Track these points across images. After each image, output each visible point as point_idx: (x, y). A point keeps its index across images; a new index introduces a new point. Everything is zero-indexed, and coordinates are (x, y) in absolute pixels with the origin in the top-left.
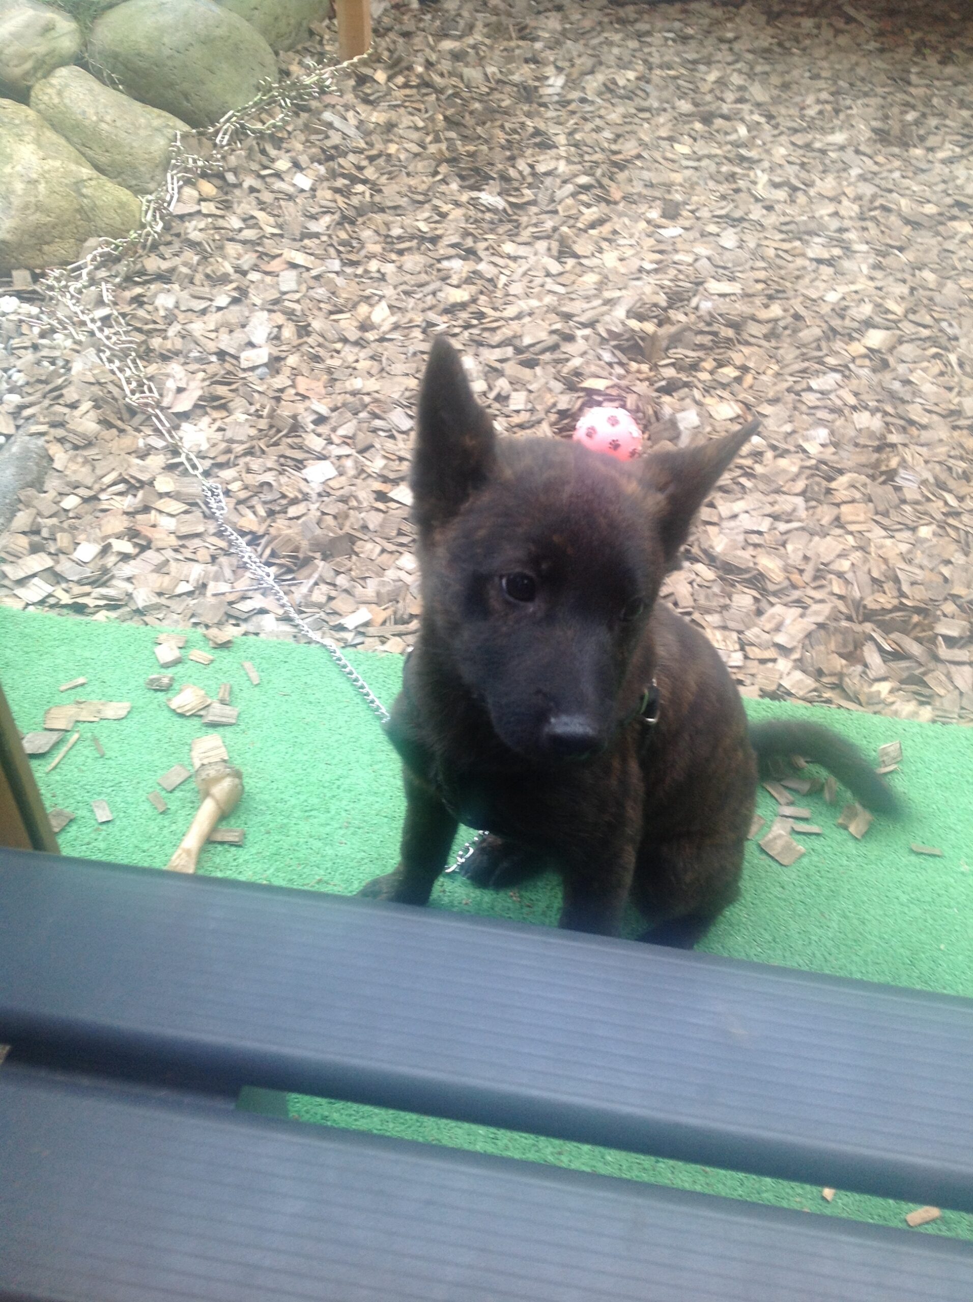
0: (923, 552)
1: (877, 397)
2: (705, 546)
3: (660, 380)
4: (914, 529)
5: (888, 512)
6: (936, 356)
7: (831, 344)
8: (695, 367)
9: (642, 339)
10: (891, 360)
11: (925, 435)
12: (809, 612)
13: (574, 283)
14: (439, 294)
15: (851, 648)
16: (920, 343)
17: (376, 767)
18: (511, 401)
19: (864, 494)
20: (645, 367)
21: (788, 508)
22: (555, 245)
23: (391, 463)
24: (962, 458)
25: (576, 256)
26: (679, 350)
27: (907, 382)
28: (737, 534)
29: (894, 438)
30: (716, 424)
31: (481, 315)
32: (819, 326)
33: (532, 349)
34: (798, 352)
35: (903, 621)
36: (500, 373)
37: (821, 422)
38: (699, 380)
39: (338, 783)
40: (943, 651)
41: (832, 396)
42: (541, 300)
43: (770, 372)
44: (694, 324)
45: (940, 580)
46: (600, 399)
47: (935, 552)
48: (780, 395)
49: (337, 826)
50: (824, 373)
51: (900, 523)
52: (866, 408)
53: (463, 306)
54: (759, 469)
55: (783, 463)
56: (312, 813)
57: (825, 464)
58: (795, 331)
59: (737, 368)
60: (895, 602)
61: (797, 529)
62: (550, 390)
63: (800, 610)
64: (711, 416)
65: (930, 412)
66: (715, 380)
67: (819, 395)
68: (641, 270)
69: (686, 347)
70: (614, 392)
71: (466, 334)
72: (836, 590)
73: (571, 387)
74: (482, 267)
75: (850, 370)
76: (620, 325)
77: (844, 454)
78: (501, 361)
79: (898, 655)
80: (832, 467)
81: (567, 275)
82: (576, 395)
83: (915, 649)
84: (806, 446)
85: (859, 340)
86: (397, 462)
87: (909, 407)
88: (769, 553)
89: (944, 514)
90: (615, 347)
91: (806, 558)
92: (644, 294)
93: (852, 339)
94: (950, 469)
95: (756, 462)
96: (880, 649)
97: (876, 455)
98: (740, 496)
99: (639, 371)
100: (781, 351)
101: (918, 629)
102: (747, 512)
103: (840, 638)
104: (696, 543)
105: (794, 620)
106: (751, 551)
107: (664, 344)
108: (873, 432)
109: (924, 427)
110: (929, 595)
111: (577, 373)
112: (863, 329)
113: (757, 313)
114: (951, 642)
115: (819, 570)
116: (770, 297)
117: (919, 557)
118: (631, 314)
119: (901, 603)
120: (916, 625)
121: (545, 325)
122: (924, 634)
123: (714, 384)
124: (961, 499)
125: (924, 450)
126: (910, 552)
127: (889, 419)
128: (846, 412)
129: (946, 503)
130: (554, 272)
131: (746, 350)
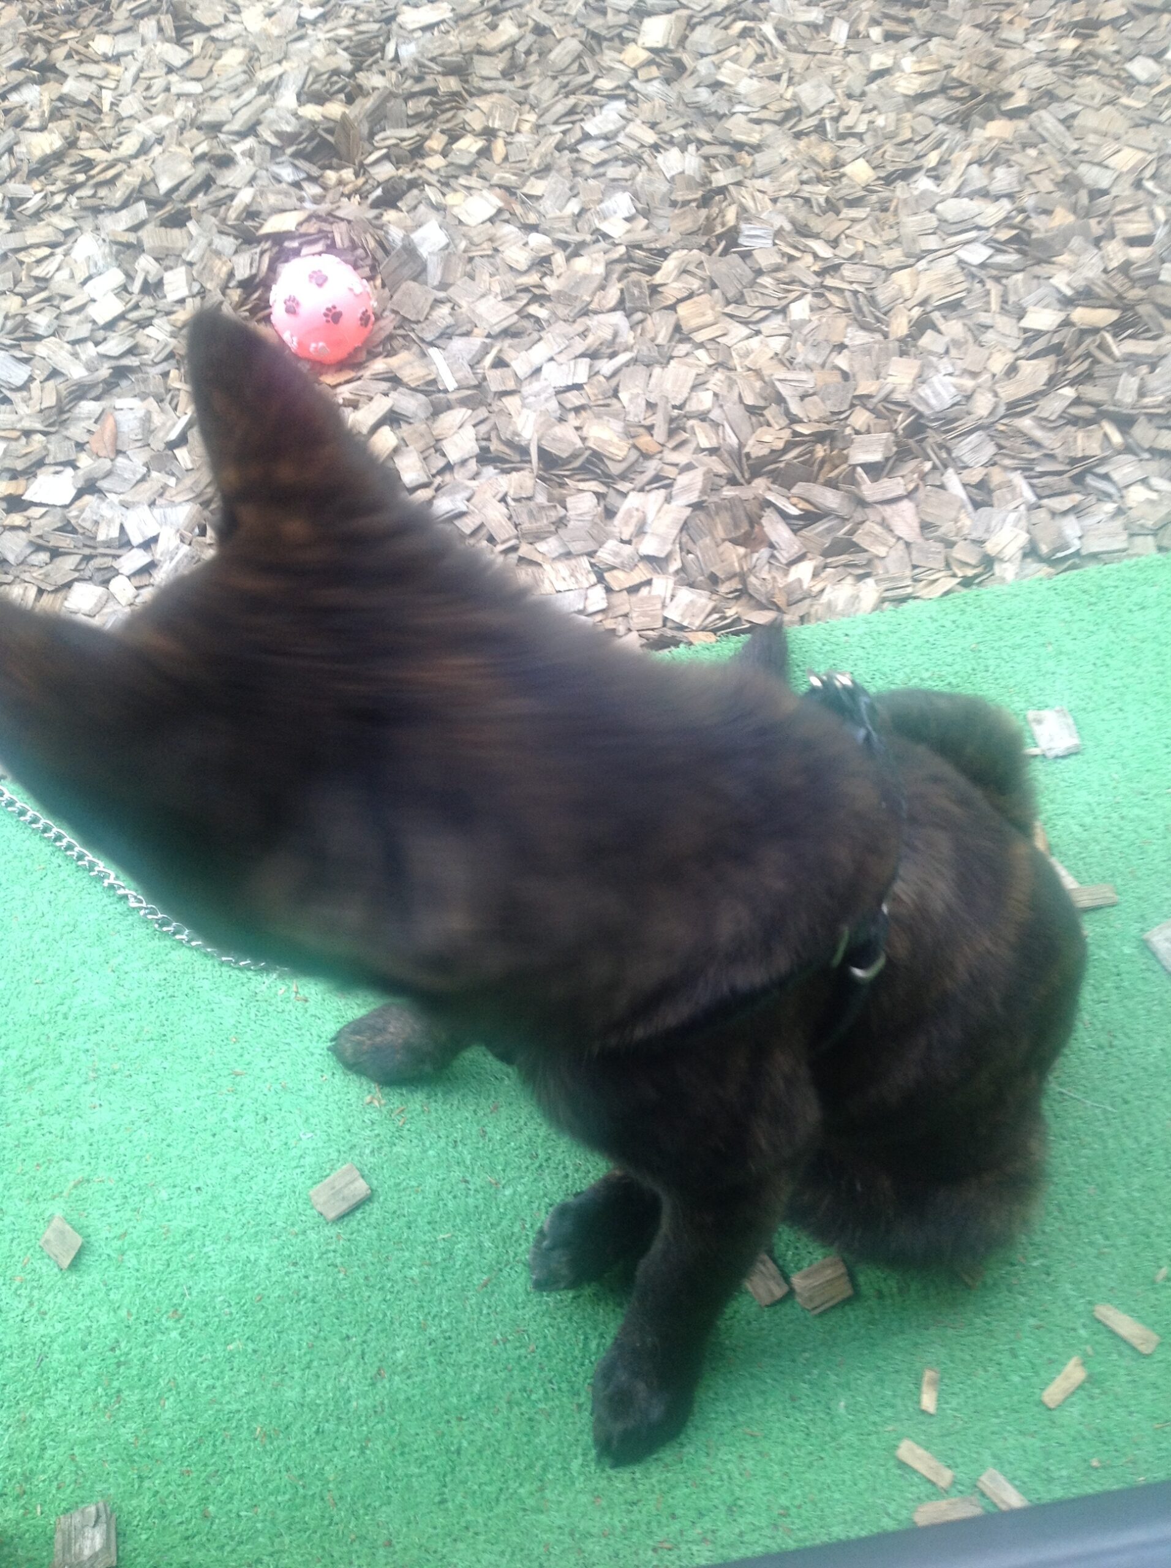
0: (805, 342)
1: (682, 121)
2: (507, 435)
3: (375, 188)
4: (784, 311)
5: (742, 295)
6: (745, 33)
7: (597, 57)
8: (418, 151)
9: (330, 131)
10: (686, 59)
11: (763, 160)
12: (675, 489)
13: (211, 71)
14: (16, 149)
15: (745, 527)
16: (718, 19)
17: (114, 962)
18: (167, 288)
19: (703, 279)
20: (348, 174)
21: (607, 335)
22: (167, 21)
23: (14, 444)
24: (819, 180)
25: (201, 28)
26: (388, 133)
27: (716, 86)
28: (547, 400)
29: (721, 178)
30: (473, 233)
31: (87, 165)
32: (574, 36)
33: (174, 196)
34: (556, 85)
35: (802, 462)
36: (137, 248)
37: (615, 184)
38: (431, 171)
39: (63, 1009)
40: (869, 489)
41: (621, 138)
42: (170, 112)
43: (526, 127)
44: (397, 85)
45: (837, 378)
46: (295, 244)
47: (820, 337)
48: (548, 159)
49: (79, 1081)
50: (601, 107)
51: (762, 308)
52: (671, 142)
53: (58, 157)
54: (552, 285)
55: (581, 264)
56: (35, 1074)
57: (639, 247)
58: (543, 54)
59: (478, 135)
60: (786, 434)
61: (627, 365)
62: (218, 254)
63: (663, 492)
64: (460, 222)
65: (758, 122)
66: (450, 164)
67: (602, 143)
68: (301, 23)
69: (397, 125)
70: (312, 228)
71: (73, 200)
72: (705, 443)
73: (248, 239)
74: (70, 87)
75: (633, 90)
76: (293, 120)
77: (660, 223)
78: (135, 228)
79: (810, 517)
80: (650, 250)
81: (196, 62)
82: (258, 250)
83: (830, 499)
84: (605, 227)
85: (634, 41)
86: (23, 440)
87: (729, 124)
88: (598, 416)
89: (817, 274)
90: (296, 155)
91: (651, 406)
92: (314, 59)
93: (624, 41)
94: (807, 201)
95: (545, 274)
96: (784, 516)
97: (704, 212)
98: (535, 336)
99: (341, 182)
100: (532, 91)
101: (827, 467)
102: (552, 359)
103: (726, 517)
104: (493, 435)
105: (659, 511)
106: (573, 420)
107: (365, 129)
108: (691, 178)
109: (757, 148)
110: (830, 406)
111: (251, 213)
112: (637, 22)
113: (482, 41)
114: (875, 470)
115: (672, 420)
116: (495, 11)
117: (803, 354)
118: (304, 98)
119: (796, 434)
120: (823, 462)
121: (185, 151)
122: (836, 472)
123: (451, 171)
124: (834, 243)
125: (764, 183)
126: (787, 348)
127: (707, 150)
128: (645, 156)
129: (816, 256)
130: (177, 62)
131: (483, 103)
